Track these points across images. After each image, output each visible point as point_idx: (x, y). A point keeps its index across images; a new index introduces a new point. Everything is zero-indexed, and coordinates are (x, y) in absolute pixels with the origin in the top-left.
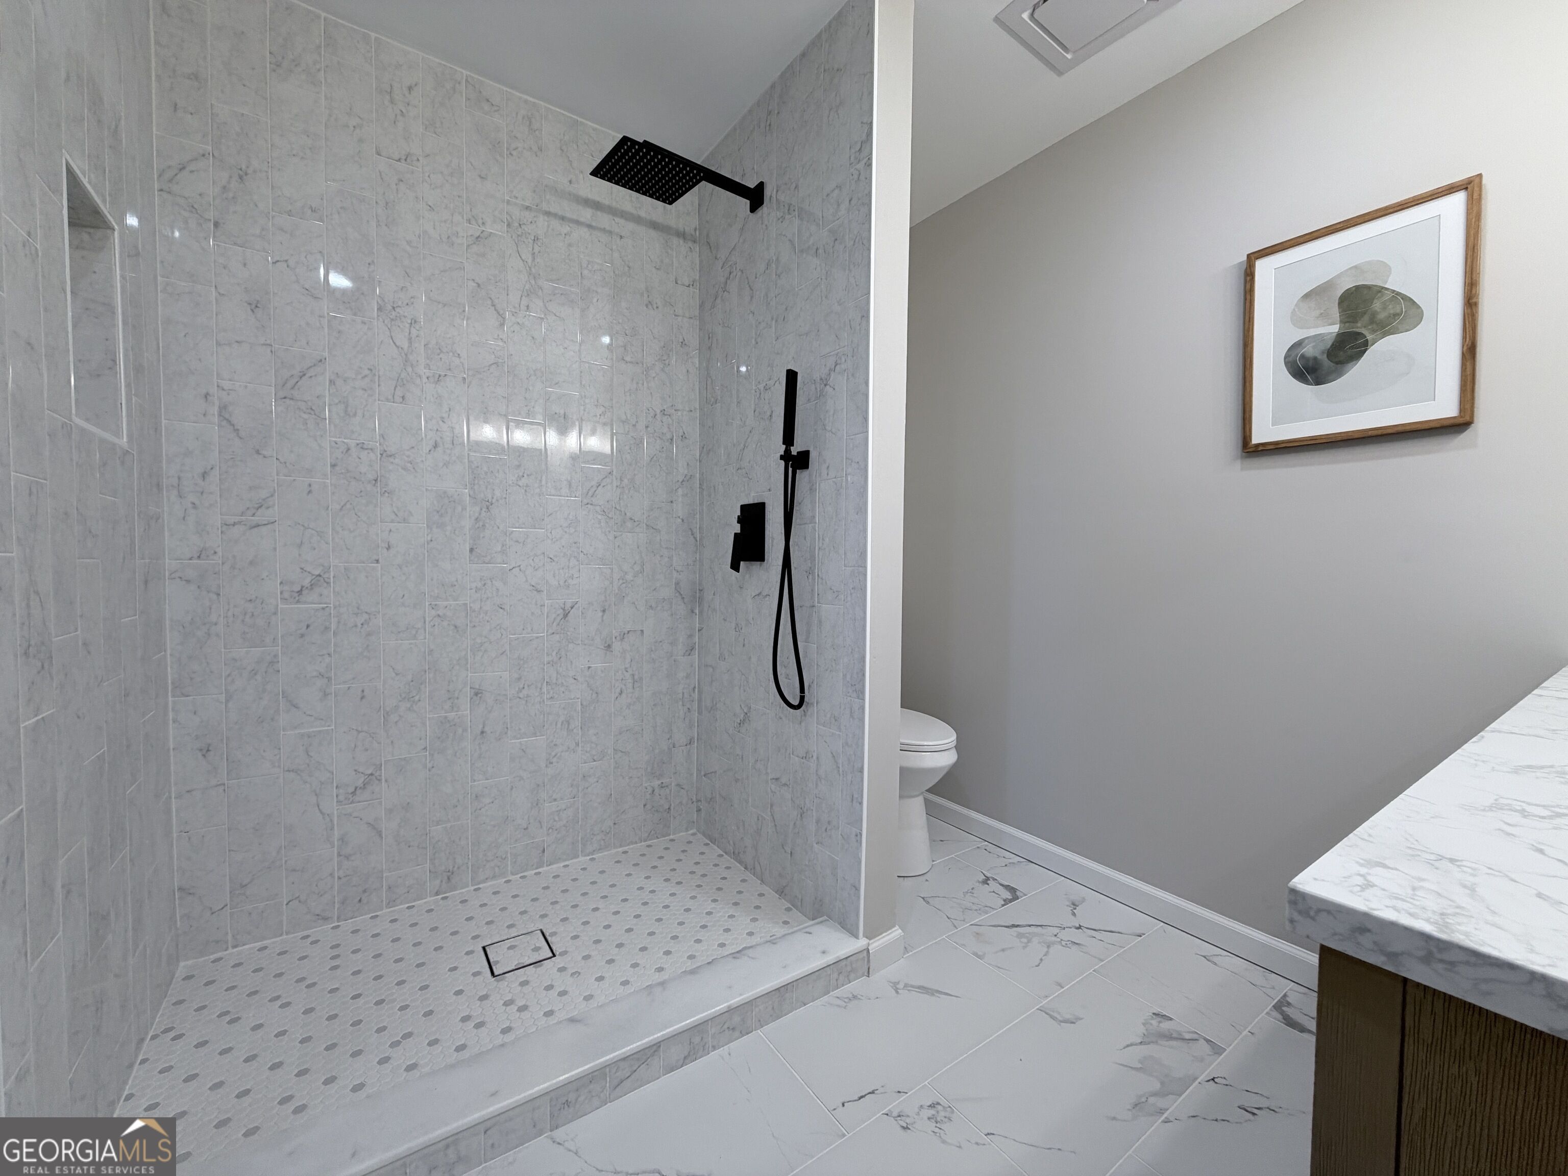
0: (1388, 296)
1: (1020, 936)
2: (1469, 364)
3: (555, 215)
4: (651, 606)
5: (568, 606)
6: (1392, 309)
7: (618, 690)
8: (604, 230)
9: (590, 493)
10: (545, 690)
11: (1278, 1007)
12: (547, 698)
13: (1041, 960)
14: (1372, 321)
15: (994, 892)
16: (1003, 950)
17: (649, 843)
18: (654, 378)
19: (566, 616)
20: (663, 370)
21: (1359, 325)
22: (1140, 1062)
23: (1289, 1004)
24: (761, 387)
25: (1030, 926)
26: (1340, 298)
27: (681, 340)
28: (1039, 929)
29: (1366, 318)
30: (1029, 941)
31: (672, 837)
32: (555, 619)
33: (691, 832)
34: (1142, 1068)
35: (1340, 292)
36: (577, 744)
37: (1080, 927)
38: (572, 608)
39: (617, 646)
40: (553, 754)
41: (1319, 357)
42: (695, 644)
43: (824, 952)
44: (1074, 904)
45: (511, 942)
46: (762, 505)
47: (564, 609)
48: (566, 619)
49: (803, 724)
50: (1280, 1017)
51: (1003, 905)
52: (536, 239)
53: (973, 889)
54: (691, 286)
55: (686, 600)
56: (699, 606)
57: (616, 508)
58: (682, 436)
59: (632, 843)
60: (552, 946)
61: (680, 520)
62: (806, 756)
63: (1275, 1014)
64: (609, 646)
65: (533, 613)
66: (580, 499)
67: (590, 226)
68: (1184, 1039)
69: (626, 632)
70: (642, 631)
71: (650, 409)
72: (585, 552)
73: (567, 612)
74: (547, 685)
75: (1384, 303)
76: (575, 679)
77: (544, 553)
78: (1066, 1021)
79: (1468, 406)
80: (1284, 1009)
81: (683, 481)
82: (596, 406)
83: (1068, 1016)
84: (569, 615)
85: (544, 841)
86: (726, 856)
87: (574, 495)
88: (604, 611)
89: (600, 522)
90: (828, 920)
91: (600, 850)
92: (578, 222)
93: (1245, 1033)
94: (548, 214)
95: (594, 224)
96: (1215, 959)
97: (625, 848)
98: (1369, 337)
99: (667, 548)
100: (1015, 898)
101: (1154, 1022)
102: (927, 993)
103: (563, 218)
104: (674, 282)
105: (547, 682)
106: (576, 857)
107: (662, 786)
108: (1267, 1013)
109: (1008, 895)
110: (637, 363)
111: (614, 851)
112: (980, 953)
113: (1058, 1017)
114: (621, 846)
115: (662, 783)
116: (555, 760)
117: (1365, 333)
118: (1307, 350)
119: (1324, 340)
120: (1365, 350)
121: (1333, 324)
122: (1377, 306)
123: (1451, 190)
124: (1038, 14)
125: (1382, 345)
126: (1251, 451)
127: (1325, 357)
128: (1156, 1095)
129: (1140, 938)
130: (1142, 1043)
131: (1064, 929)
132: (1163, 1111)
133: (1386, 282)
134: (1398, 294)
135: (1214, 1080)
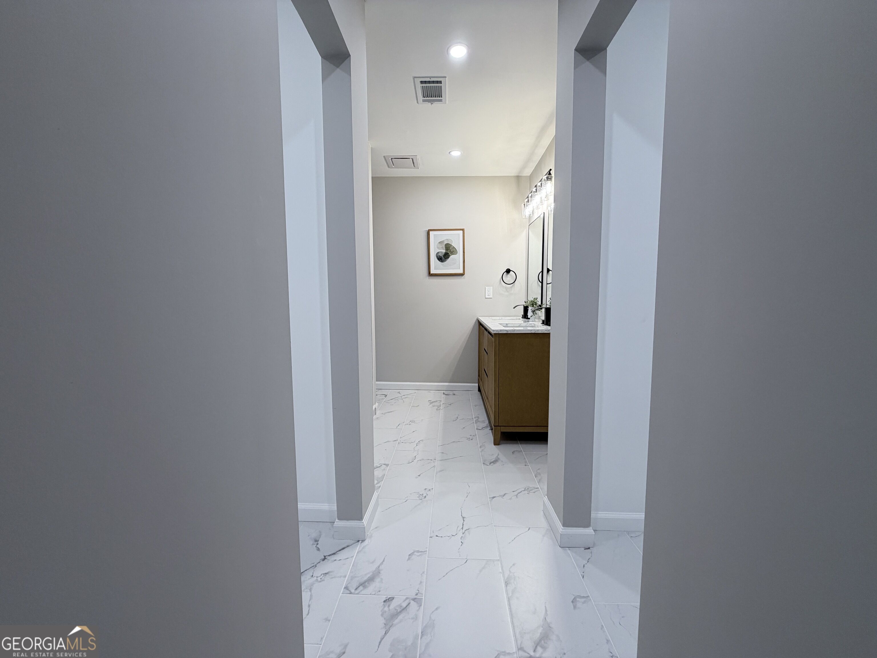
0: (452, 247)
2: (464, 263)
6: (453, 250)
13: (403, 401)
14: (450, 251)
15: (380, 396)
16: (395, 403)
21: (448, 251)
22: (432, 406)
25: (395, 398)
26: (445, 245)
28: (397, 398)
29: (449, 250)
34: (434, 406)
35: (445, 244)
37: (404, 395)
44: (399, 393)
50: (445, 395)
68: (435, 402)
79: (464, 271)
80: (445, 393)
83: (417, 406)
93: (442, 398)
96: (430, 392)
98: (450, 254)
100: (386, 396)
101: (429, 401)
102: (389, 413)
108: (443, 395)
109: (384, 396)
112: (392, 405)
117: (449, 253)
118: (440, 254)
119: (443, 253)
120: (449, 257)
121: (444, 250)
122: (451, 248)
123: (460, 230)
124: (393, 160)
125: (452, 257)
126: (430, 275)
127: (443, 257)
128: (438, 408)
129: (416, 393)
130: (430, 404)
131: (402, 396)
132: (440, 409)
133: (452, 244)
134: (454, 247)
135: (443, 404)
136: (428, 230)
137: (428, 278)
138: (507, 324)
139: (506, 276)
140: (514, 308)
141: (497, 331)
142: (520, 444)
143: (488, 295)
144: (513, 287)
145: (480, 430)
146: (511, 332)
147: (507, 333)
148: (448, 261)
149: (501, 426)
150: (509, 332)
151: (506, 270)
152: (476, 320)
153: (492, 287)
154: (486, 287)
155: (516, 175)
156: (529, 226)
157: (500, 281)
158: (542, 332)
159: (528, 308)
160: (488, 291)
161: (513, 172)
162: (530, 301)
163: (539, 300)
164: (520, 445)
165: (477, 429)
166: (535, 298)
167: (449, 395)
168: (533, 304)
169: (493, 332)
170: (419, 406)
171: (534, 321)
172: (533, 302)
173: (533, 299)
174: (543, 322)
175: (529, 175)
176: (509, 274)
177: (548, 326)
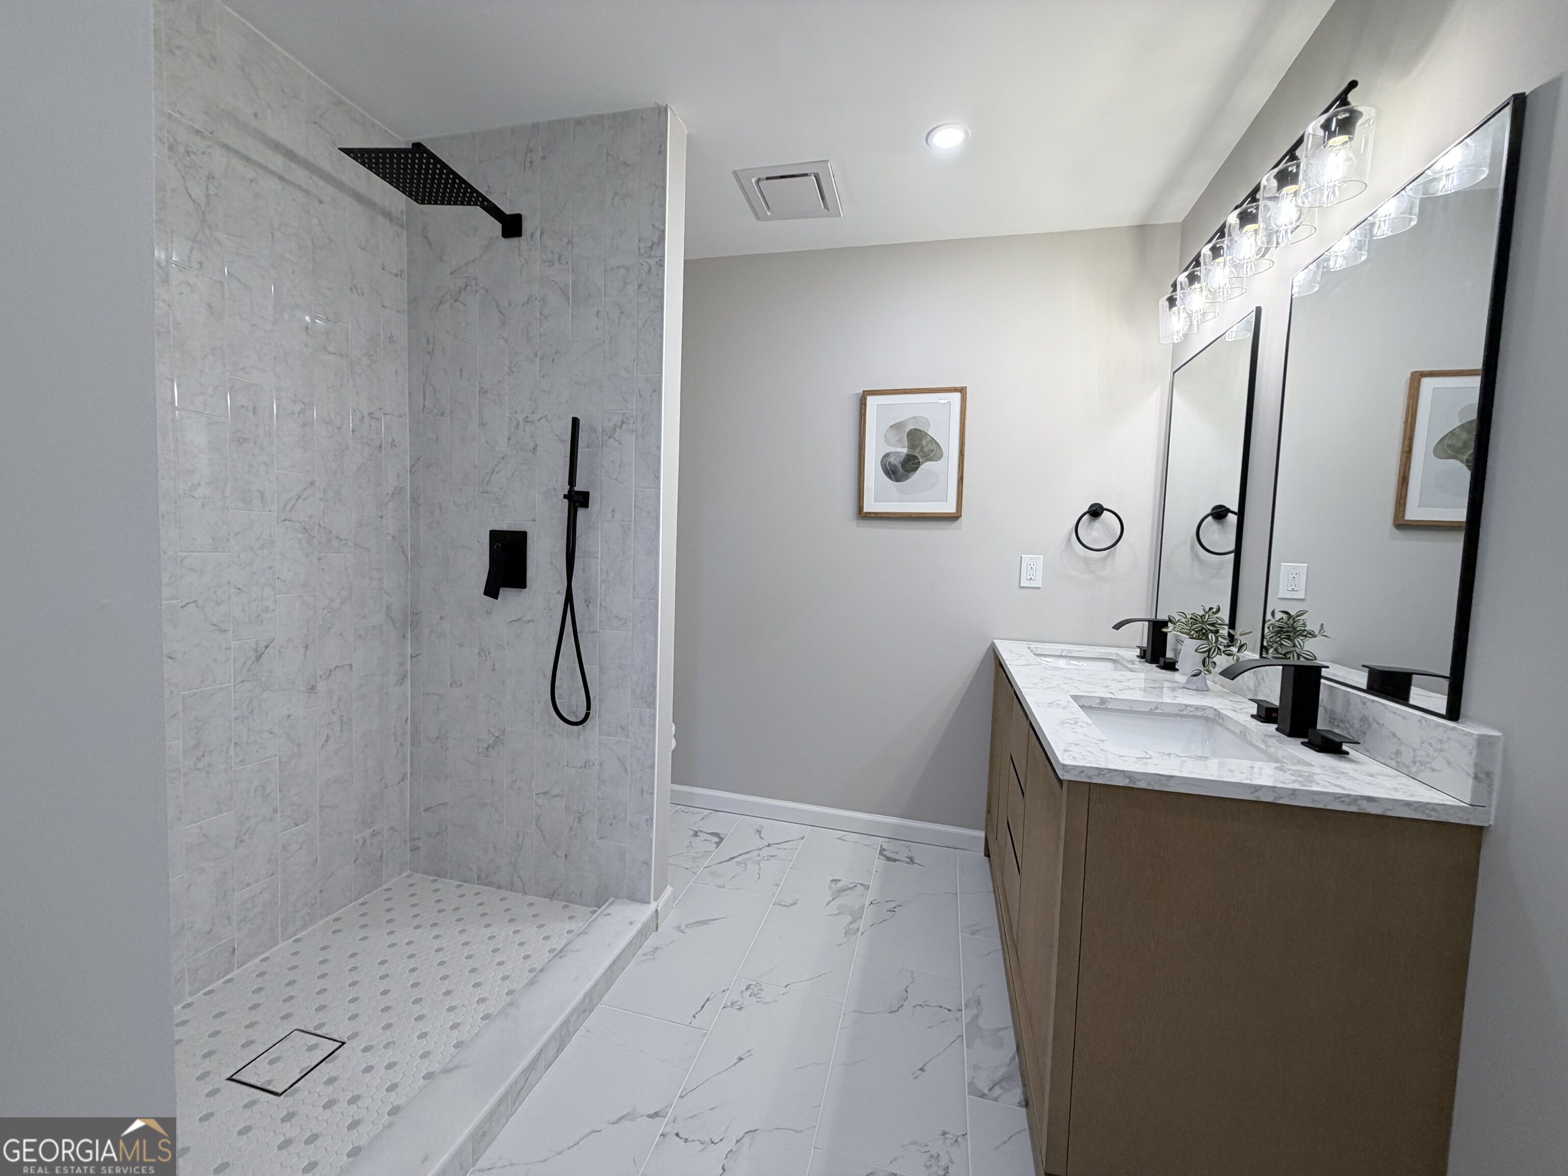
0: (929, 439)
1: (738, 863)
2: (960, 485)
3: (237, 153)
4: (360, 636)
5: (262, 645)
6: (930, 447)
7: (324, 737)
8: (300, 188)
9: (289, 507)
10: (232, 753)
11: (881, 853)
12: (235, 763)
13: (759, 874)
14: (922, 450)
15: (705, 840)
16: (734, 877)
17: (361, 900)
18: (360, 374)
19: (258, 658)
20: (370, 366)
21: (916, 451)
22: (837, 909)
23: (885, 850)
24: (521, 418)
25: (741, 855)
26: (908, 433)
27: (389, 335)
28: (747, 855)
29: (919, 449)
30: (746, 865)
31: (385, 886)
32: (244, 663)
33: (405, 874)
34: (840, 912)
35: (908, 429)
36: (275, 811)
37: (769, 845)
38: (267, 647)
39: (322, 686)
40: (244, 830)
41: (897, 465)
42: (407, 672)
43: (631, 923)
44: (758, 831)
45: (266, 1057)
46: (523, 535)
47: (256, 651)
48: (259, 662)
49: (582, 737)
50: (884, 858)
51: (717, 847)
52: (211, 177)
53: (690, 843)
54: (399, 276)
55: (397, 625)
56: (412, 630)
57: (319, 525)
58: (392, 444)
59: (341, 907)
60: (329, 1037)
61: (391, 538)
62: (586, 765)
63: (881, 857)
64: (313, 688)
65: (215, 660)
66: (275, 514)
67: (281, 178)
68: (850, 888)
69: (333, 668)
70: (351, 665)
71: (357, 411)
72: (283, 579)
73: (260, 653)
74: (235, 746)
75: (927, 442)
76: (272, 733)
77: (229, 583)
78: (791, 905)
79: (960, 508)
80: (884, 853)
81: (394, 493)
82: (294, 401)
83: (791, 902)
84: (263, 656)
85: (234, 939)
86: (465, 884)
87: (268, 510)
88: (307, 647)
89: (300, 542)
90: (615, 900)
91: (304, 927)
92: (265, 169)
93: (874, 872)
94: (226, 147)
95: (287, 177)
96: (844, 838)
97: (335, 915)
98: (921, 460)
99: (377, 569)
100: (722, 840)
101: (833, 885)
102: (703, 924)
103: (247, 159)
104: (381, 268)
105: (235, 743)
106: (276, 943)
107: (374, 834)
108: (878, 858)
109: (717, 840)
110: (341, 355)
111: (321, 922)
112: (721, 885)
113: (787, 904)
114: (328, 915)
115: (374, 831)
116: (245, 837)
117: (919, 457)
118: (892, 459)
119: (900, 456)
120: (919, 467)
121: (904, 447)
122: (924, 443)
123: (955, 390)
124: (761, 184)
125: (926, 467)
126: (862, 515)
127: (899, 466)
128: (852, 923)
129: (803, 840)
130: (833, 899)
131: (761, 849)
132: (858, 929)
133: (928, 430)
134: (933, 439)
135: (871, 903)
136: (862, 392)
137: (855, 522)
138: (1103, 701)
139: (1088, 527)
140: (1117, 627)
141: (1082, 772)
143: (1029, 578)
144: (1109, 560)
145: (983, 1095)
146: (1149, 784)
147: (1131, 785)
148: (916, 477)
150: (1142, 785)
151: (1090, 508)
152: (990, 648)
153: (1043, 555)
154: (1023, 555)
155: (1132, 225)
156: (1174, 373)
157: (1069, 540)
159: (1164, 630)
160: (1029, 567)
162: (1189, 617)
163: (1225, 615)
165: (973, 1090)
166: (1211, 609)
167: (895, 860)
168: (1203, 629)
169: (1063, 775)
170: (796, 904)
171: (1203, 690)
172: (1203, 622)
173: (1202, 613)
174: (1266, 714)
175: (1181, 221)
176: (1097, 521)
177: (1303, 743)
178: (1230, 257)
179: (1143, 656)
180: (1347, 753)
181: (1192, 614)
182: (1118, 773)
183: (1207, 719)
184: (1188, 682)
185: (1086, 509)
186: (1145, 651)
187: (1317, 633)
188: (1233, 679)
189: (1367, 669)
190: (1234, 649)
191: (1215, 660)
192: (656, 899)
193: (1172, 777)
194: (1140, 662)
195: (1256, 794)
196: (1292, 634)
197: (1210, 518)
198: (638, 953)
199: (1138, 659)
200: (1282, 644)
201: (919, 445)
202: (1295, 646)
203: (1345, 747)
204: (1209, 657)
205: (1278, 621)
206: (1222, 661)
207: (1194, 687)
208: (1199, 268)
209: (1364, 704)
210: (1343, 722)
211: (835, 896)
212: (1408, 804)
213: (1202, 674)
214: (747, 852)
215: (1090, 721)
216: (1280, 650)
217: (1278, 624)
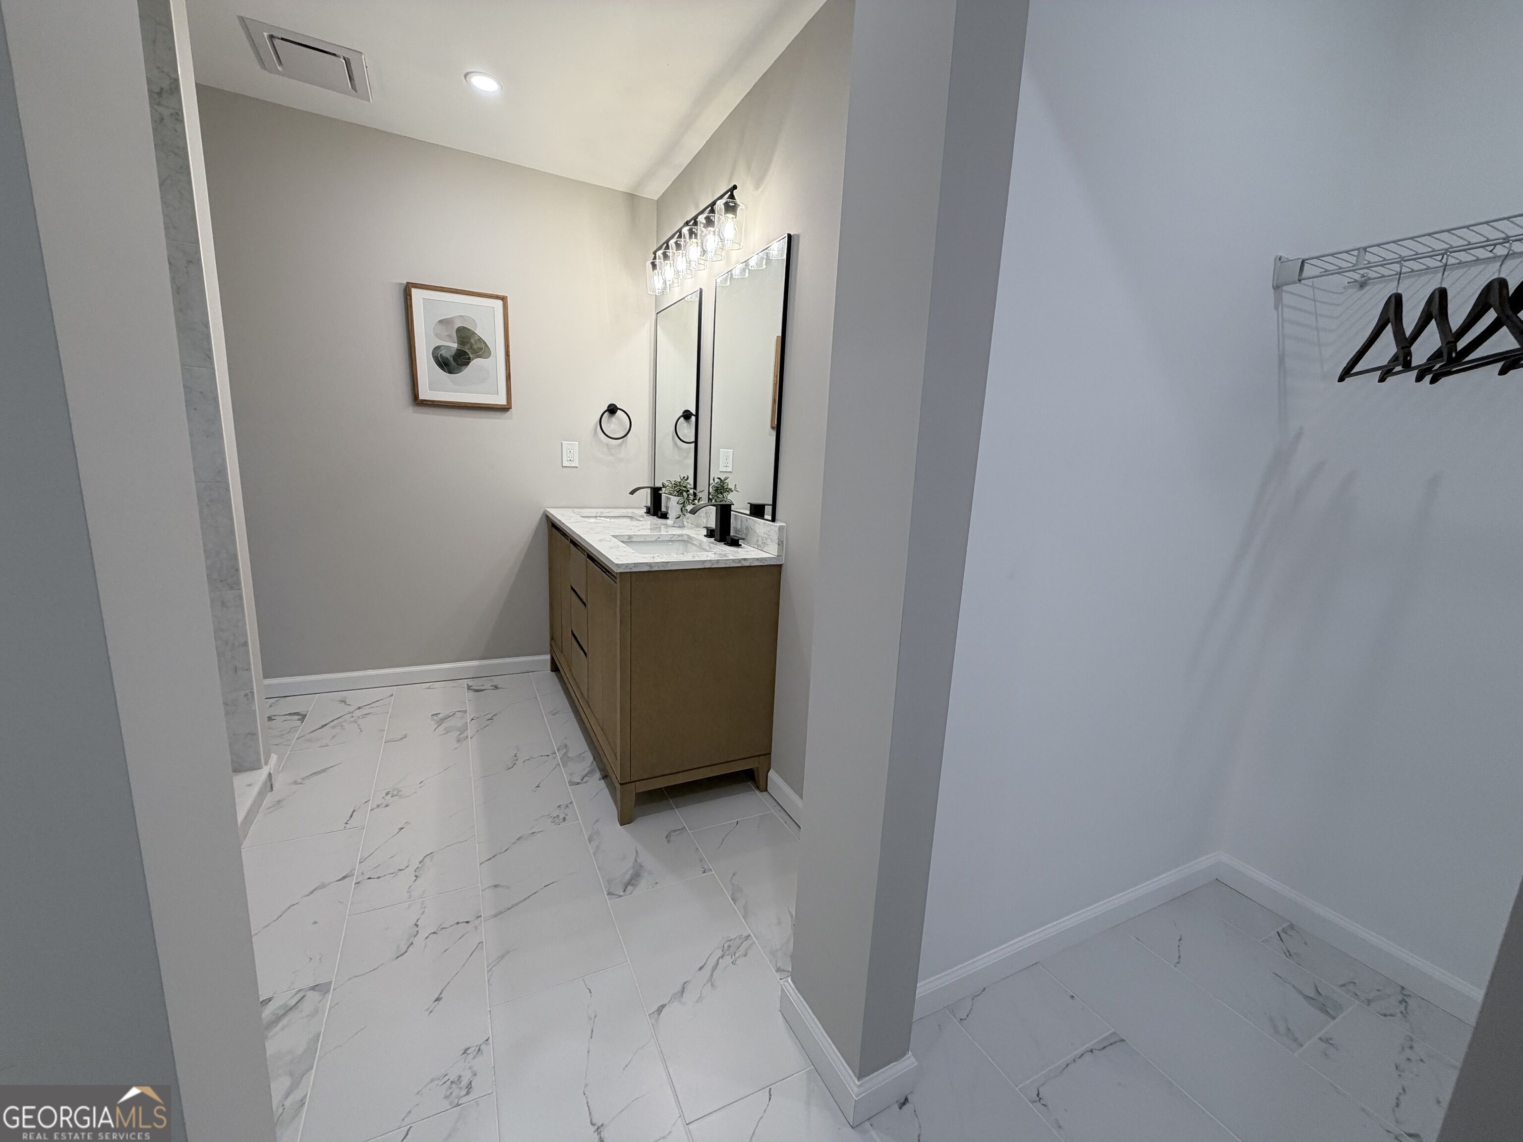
0: (476, 338)
1: (333, 727)
2: (509, 382)
6: (479, 345)
11: (469, 689)
13: (359, 728)
14: (471, 348)
15: (285, 720)
16: (334, 737)
21: (466, 348)
22: (444, 731)
23: (471, 686)
25: (333, 721)
26: (456, 330)
29: (468, 346)
30: (342, 726)
35: (456, 327)
37: (360, 708)
41: (449, 358)
43: (251, 784)
44: (342, 701)
50: (472, 691)
51: (301, 722)
63: (470, 692)
68: (451, 716)
75: (475, 341)
78: (403, 739)
79: (509, 401)
80: (471, 688)
83: (401, 737)
93: (467, 701)
96: (431, 687)
98: (471, 356)
100: (304, 716)
101: (435, 718)
102: (321, 773)
108: (468, 692)
109: (298, 717)
112: (323, 745)
113: (397, 739)
117: (469, 354)
118: (443, 352)
119: (450, 350)
120: (469, 362)
121: (454, 343)
122: (472, 341)
123: (497, 297)
124: (274, 41)
125: (476, 362)
126: (418, 402)
127: (451, 360)
128: (460, 735)
129: (393, 697)
130: (439, 726)
131: (353, 712)
132: (467, 737)
133: (475, 330)
134: (481, 339)
135: (472, 719)
136: (405, 283)
137: (410, 409)
138: (630, 537)
139: (608, 421)
140: (632, 493)
141: (627, 567)
142: (677, 807)
143: (569, 459)
144: (623, 446)
145: (578, 783)
146: (659, 567)
147: (651, 570)
148: (468, 371)
149: (635, 782)
150: (656, 569)
151: (608, 407)
152: (542, 517)
153: (577, 443)
154: (563, 442)
155: (627, 191)
156: (657, 314)
157: (596, 430)
158: (725, 564)
159: (660, 492)
160: (568, 451)
161: (623, 184)
162: (673, 483)
163: (691, 481)
164: (676, 810)
165: (572, 783)
166: (684, 477)
167: (482, 690)
168: (680, 490)
169: (617, 570)
170: (406, 737)
171: (682, 527)
172: (680, 486)
173: (679, 480)
174: (710, 534)
175: (656, 199)
176: (614, 416)
177: (725, 544)
178: (684, 252)
179: (648, 512)
180: (741, 545)
181: (675, 481)
182: (643, 565)
183: (684, 541)
184: (674, 523)
185: (606, 408)
186: (649, 508)
187: (733, 489)
188: (694, 514)
189: (749, 505)
190: (696, 501)
191: (687, 508)
192: (266, 763)
193: (668, 562)
194: (647, 516)
195: (705, 564)
196: (722, 491)
197: (682, 418)
198: (260, 810)
199: (645, 514)
200: (718, 497)
201: (468, 342)
202: (724, 497)
203: (740, 542)
204: (684, 506)
205: (716, 484)
206: (689, 507)
207: (677, 525)
208: (668, 251)
209: (747, 520)
210: (740, 531)
211: (439, 724)
212: (758, 559)
213: (681, 516)
214: (339, 718)
215: (625, 546)
216: (717, 500)
217: (716, 485)
